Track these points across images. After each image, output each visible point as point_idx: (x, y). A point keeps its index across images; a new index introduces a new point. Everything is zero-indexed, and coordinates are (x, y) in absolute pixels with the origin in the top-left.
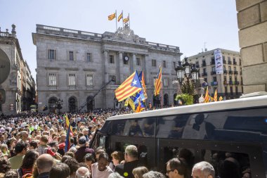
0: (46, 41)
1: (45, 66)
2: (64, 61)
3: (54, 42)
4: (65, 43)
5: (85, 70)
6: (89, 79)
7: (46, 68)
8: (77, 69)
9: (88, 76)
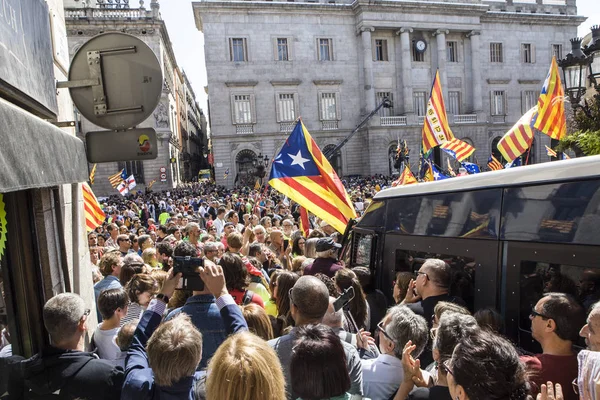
0: (225, 19)
1: (225, 78)
2: (266, 62)
3: (242, 19)
4: (267, 19)
5: (316, 83)
6: (327, 103)
7: (227, 84)
8: (297, 82)
9: (324, 95)
